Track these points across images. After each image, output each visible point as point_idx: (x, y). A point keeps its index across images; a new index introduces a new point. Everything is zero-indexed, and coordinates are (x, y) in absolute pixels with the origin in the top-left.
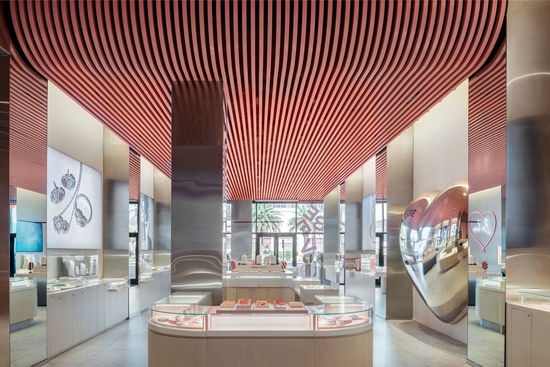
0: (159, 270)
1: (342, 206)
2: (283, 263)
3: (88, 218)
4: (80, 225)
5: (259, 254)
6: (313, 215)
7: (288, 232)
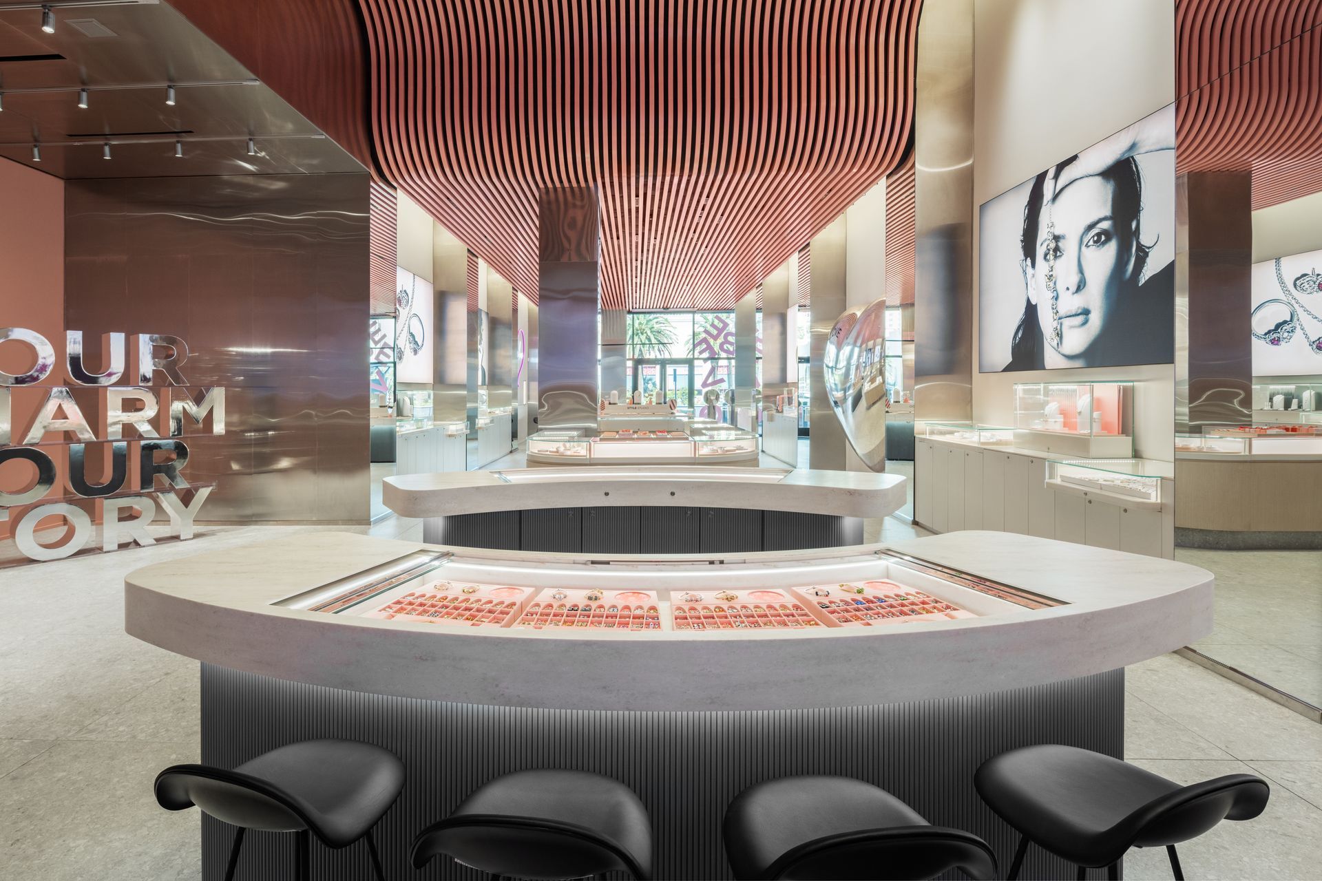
0: (497, 412)
1: (759, 316)
2: (672, 401)
3: (420, 344)
4: (413, 353)
5: (637, 390)
6: (720, 331)
7: (685, 357)
